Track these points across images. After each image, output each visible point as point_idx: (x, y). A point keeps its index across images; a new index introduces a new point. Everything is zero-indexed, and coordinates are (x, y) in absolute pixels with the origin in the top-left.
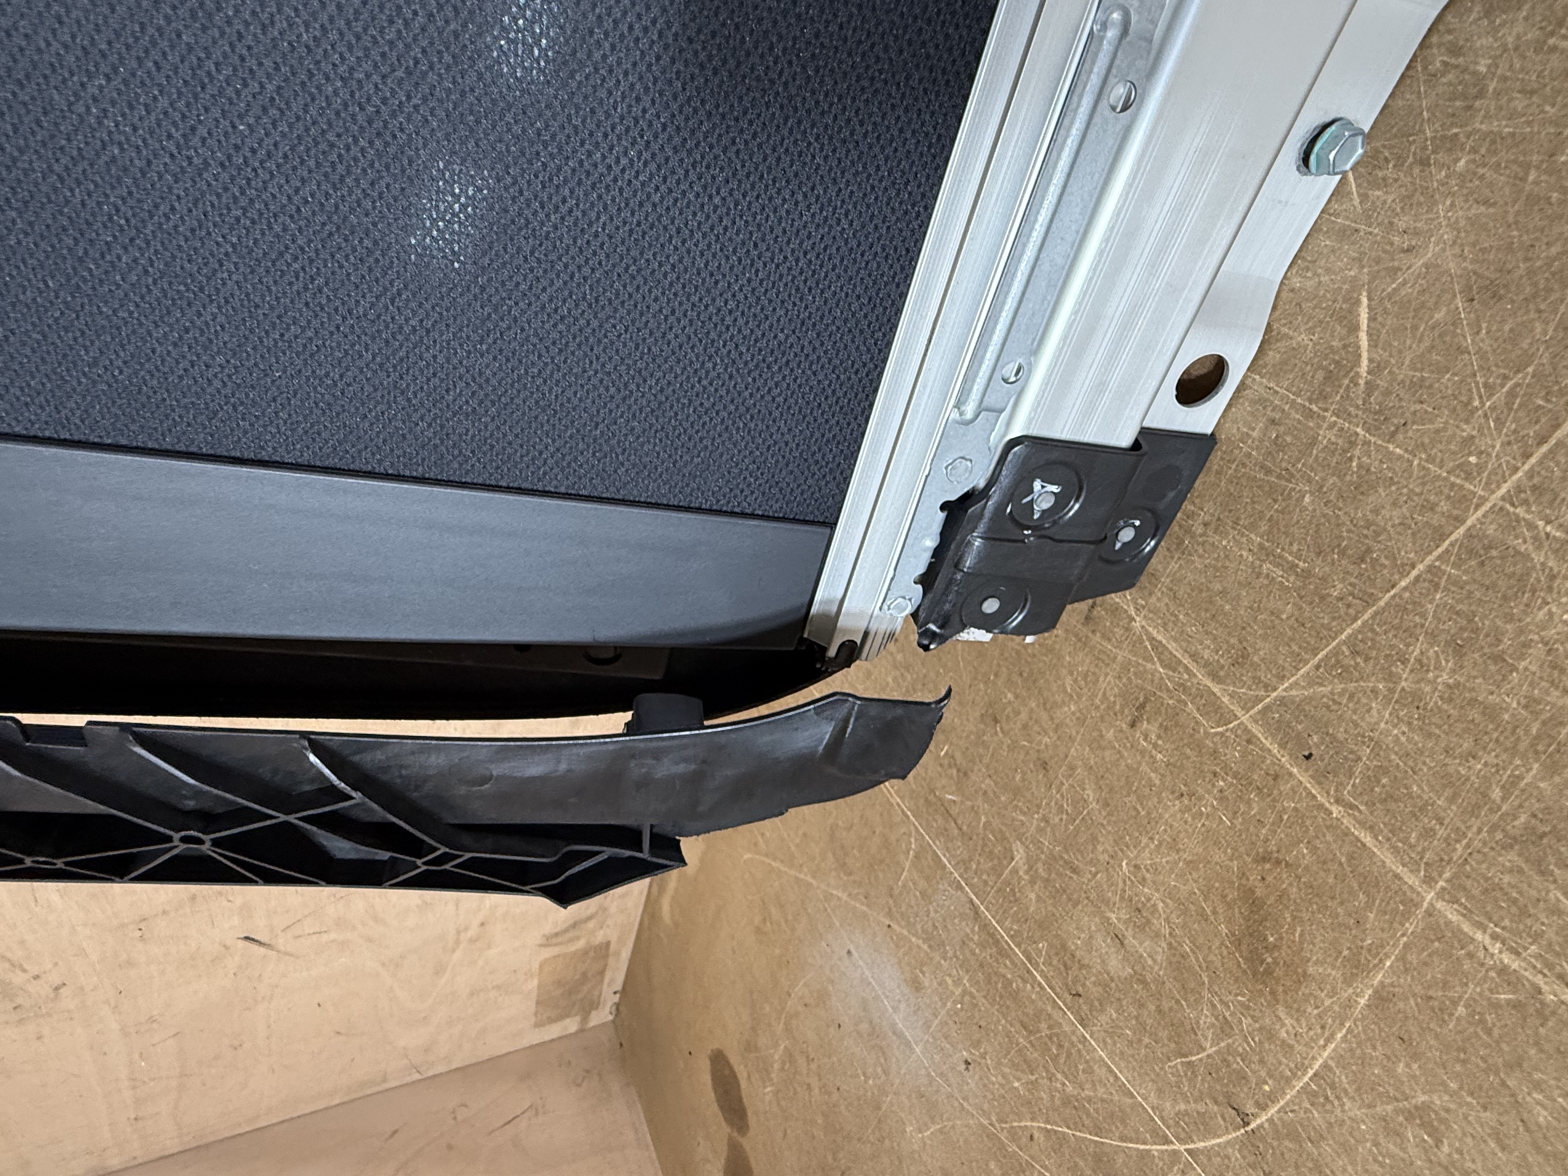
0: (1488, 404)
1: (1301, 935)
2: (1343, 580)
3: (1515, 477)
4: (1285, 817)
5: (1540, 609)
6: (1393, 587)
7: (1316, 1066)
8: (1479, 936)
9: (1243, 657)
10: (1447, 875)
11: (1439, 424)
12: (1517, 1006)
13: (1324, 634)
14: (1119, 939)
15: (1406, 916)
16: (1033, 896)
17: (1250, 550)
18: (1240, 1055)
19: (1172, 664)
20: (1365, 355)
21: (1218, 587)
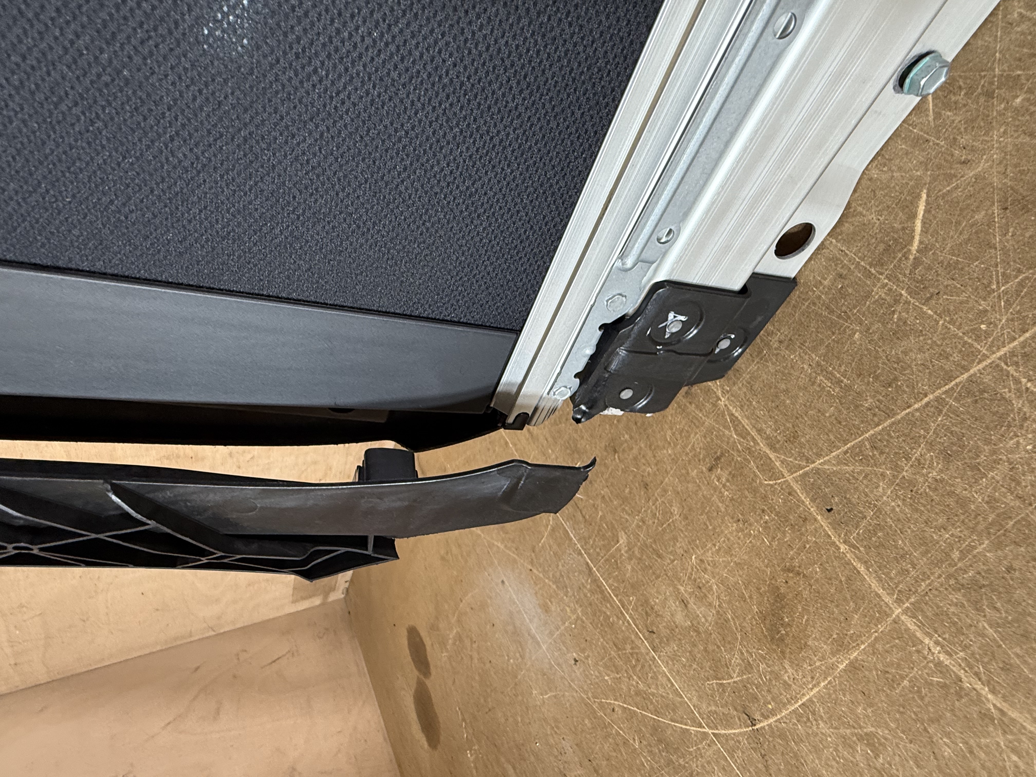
0: (1003, 288)
1: (807, 620)
2: (874, 396)
3: (1012, 345)
4: (808, 546)
5: (1011, 439)
6: (909, 407)
7: (804, 700)
8: (927, 641)
9: (794, 437)
10: (912, 600)
11: (963, 297)
12: (944, 686)
13: (854, 432)
14: (684, 603)
15: (879, 621)
16: (629, 567)
17: (810, 365)
18: (755, 685)
19: (744, 434)
20: (917, 238)
21: (783, 386)
